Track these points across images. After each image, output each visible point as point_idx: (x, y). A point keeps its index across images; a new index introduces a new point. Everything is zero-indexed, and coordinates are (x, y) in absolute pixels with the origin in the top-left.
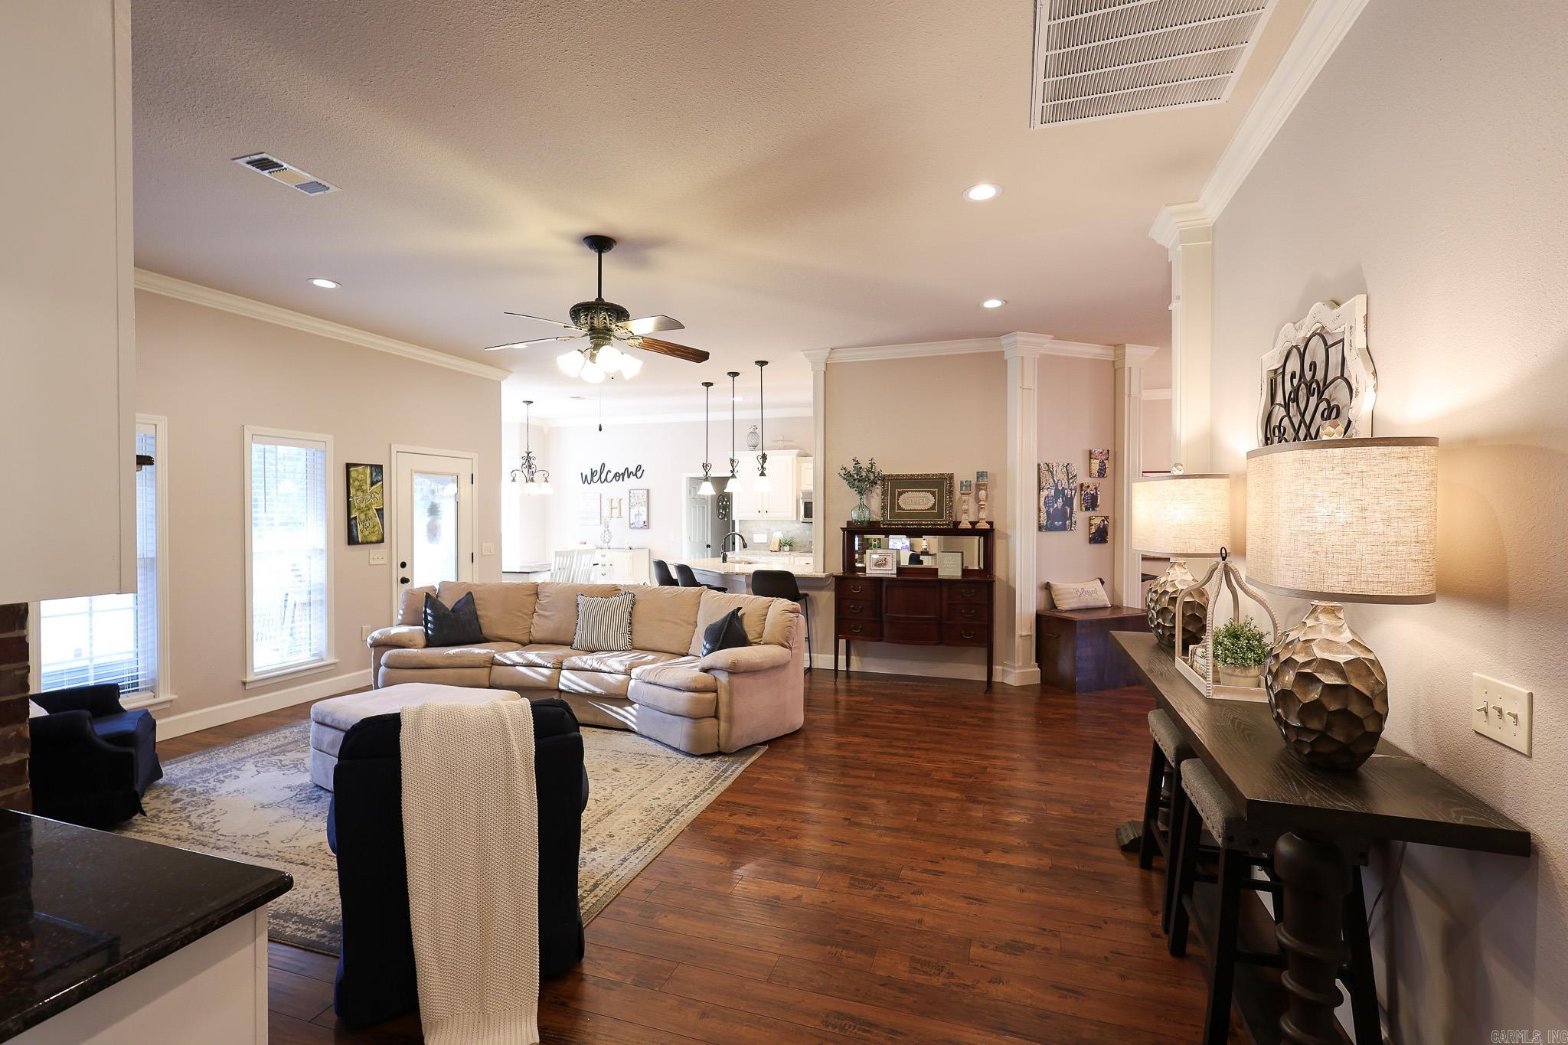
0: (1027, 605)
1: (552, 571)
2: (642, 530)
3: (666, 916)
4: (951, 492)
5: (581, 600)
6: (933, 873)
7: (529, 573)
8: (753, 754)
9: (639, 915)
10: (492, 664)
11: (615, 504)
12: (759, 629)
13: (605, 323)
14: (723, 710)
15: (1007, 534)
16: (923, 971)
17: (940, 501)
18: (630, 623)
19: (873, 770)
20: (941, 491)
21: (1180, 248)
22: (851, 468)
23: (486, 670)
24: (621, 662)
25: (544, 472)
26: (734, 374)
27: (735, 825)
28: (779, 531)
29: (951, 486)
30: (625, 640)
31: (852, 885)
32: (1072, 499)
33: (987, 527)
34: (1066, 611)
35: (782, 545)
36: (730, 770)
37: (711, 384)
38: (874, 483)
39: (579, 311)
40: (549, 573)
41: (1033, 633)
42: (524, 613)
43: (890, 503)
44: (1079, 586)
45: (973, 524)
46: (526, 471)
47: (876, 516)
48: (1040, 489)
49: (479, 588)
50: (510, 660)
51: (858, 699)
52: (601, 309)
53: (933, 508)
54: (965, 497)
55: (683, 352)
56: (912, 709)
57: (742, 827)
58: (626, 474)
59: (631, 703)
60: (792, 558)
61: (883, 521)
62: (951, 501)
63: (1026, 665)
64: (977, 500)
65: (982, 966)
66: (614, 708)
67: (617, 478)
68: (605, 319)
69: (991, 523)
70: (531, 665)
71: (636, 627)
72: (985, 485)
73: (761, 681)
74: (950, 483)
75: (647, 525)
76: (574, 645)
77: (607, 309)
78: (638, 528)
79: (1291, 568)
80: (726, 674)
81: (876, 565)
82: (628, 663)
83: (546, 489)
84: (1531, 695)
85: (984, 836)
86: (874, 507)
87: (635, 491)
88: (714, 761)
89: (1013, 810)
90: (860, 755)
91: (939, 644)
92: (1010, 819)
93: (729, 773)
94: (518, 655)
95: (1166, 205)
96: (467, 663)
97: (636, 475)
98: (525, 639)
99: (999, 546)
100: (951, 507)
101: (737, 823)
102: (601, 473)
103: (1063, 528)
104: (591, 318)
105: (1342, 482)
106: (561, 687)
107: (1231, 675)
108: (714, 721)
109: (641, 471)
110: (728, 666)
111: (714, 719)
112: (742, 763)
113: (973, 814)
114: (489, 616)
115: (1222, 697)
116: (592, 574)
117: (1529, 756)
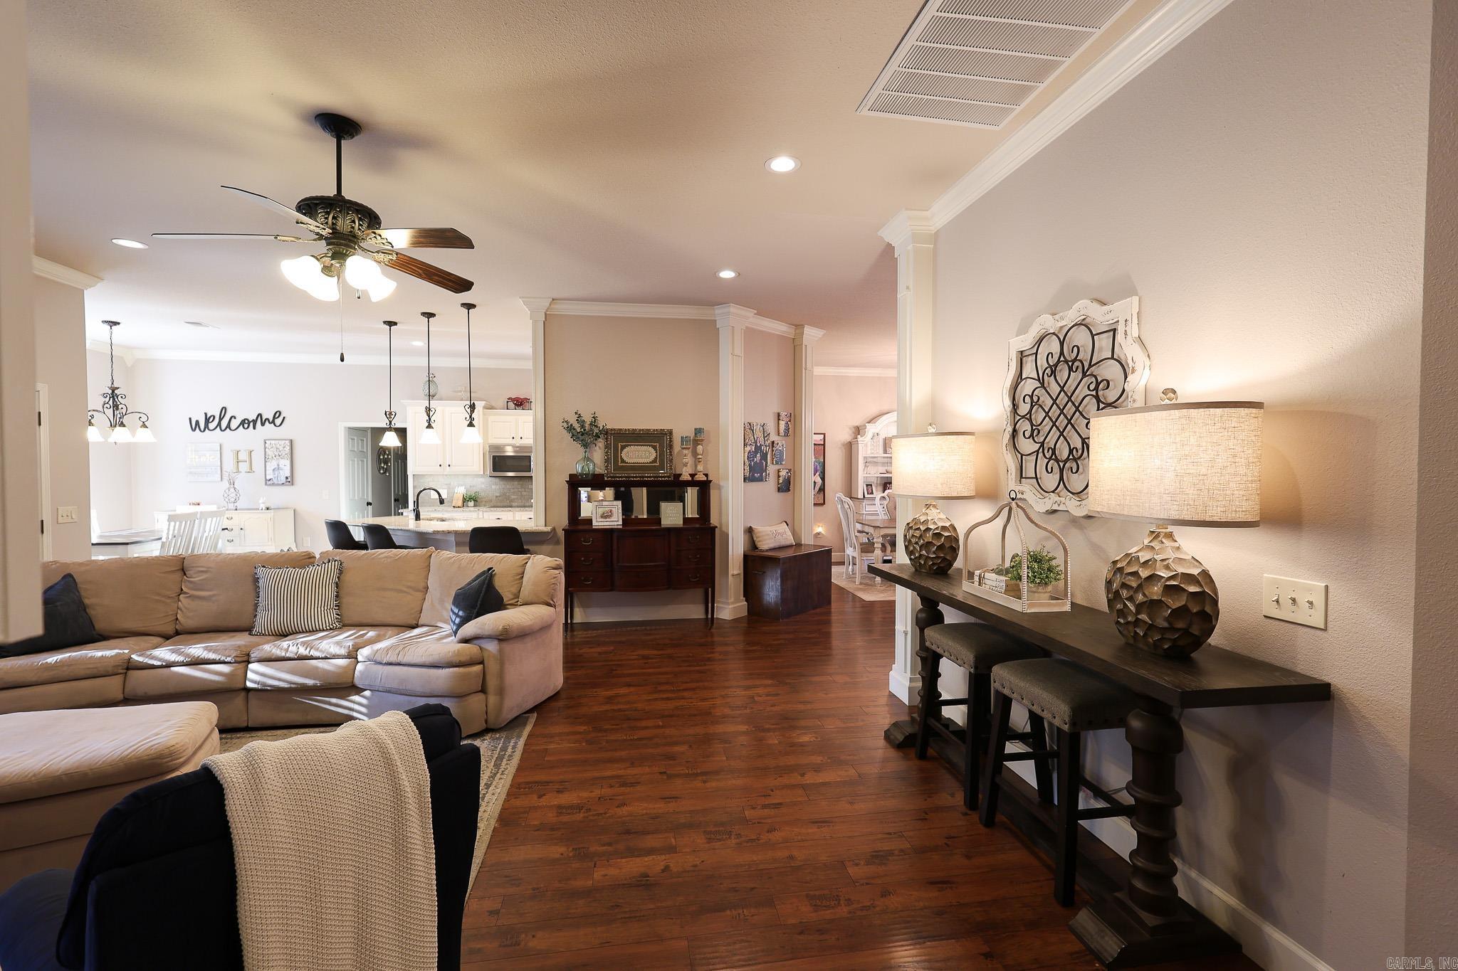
0: (737, 548)
1: (164, 540)
2: (283, 487)
3: (534, 936)
4: (671, 447)
5: (261, 572)
6: (773, 806)
7: (127, 544)
8: (525, 724)
9: (500, 946)
10: (128, 669)
11: (243, 456)
12: (514, 590)
13: (353, 228)
14: (492, 683)
15: (719, 485)
16: (825, 906)
17: (661, 455)
18: (337, 596)
19: (659, 718)
20: (662, 446)
21: (910, 247)
22: (573, 420)
23: (118, 679)
24: (338, 643)
25: (141, 415)
26: (430, 315)
27: (552, 806)
28: (462, 486)
29: (671, 441)
30: (332, 615)
31: (710, 840)
32: (767, 454)
33: (705, 478)
34: (767, 551)
35: (465, 500)
36: (510, 747)
37: (395, 324)
38: (597, 436)
39: (309, 206)
40: (159, 544)
41: (742, 571)
42: (164, 596)
43: (613, 455)
44: (773, 529)
45: (692, 476)
46: (110, 412)
47: (600, 470)
48: (745, 445)
49: (83, 569)
50: (160, 660)
51: (599, 650)
52: (349, 209)
53: (654, 461)
54: (685, 452)
55: (443, 278)
56: (655, 652)
57: (560, 807)
58: (260, 420)
59: (358, 690)
60: (481, 513)
61: (607, 474)
62: (671, 455)
63: (737, 600)
64: (695, 454)
65: (867, 884)
66: (334, 700)
67: (246, 426)
68: (354, 222)
69: (706, 475)
70: (196, 662)
71: (346, 600)
72: (702, 440)
73: (529, 644)
74: (670, 438)
75: (290, 481)
76: (256, 629)
77: (357, 210)
78: (278, 485)
79: (1175, 503)
80: (496, 642)
81: (602, 517)
82: (350, 644)
83: (143, 436)
84: (1327, 587)
85: (791, 760)
86: (597, 460)
87: (273, 442)
88: (484, 740)
89: (798, 732)
90: (635, 705)
91: (668, 589)
92: (801, 741)
93: (510, 750)
94: (173, 651)
95: (907, 209)
96: (82, 673)
97: (273, 422)
98: (170, 629)
99: (713, 494)
100: (671, 461)
101: (552, 803)
102: (221, 419)
103: (760, 479)
104: (334, 218)
105: (1221, 434)
106: (249, 684)
107: (1035, 592)
108: (481, 696)
109: (281, 418)
110: (498, 633)
111: (480, 694)
112: (519, 737)
113: (770, 742)
114: (102, 606)
115: (1033, 611)
116: (220, 541)
117: (1325, 630)
